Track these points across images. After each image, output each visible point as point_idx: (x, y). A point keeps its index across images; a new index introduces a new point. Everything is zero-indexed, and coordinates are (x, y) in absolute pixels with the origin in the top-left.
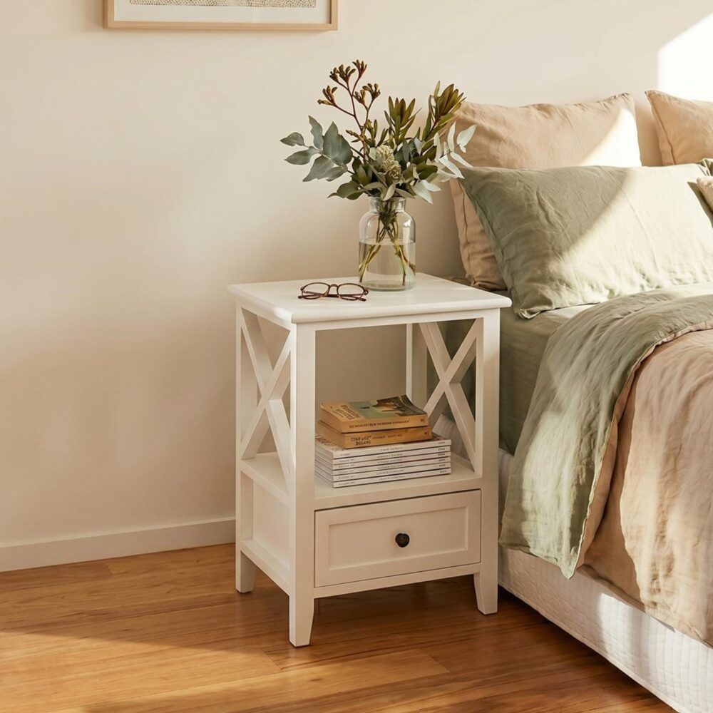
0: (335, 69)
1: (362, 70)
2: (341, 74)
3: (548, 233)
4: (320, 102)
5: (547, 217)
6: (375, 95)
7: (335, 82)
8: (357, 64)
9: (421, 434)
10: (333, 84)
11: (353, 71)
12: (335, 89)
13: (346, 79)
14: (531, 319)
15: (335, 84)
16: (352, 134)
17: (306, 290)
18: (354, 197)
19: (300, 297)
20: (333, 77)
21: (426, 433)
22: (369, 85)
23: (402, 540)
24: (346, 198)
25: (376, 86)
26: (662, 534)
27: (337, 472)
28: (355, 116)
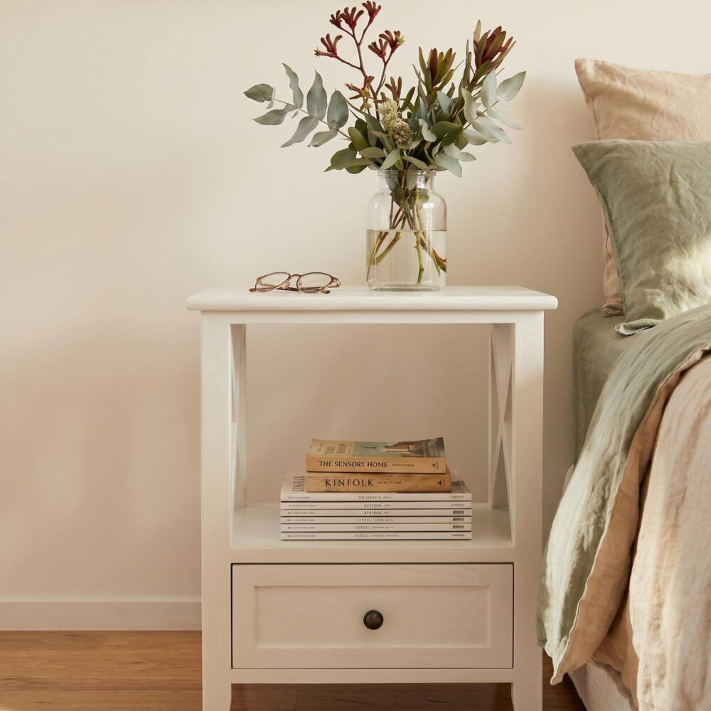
0: (339, 12)
1: (373, 12)
2: (347, 18)
3: (674, 219)
4: (318, 53)
5: (678, 199)
6: (394, 45)
7: (339, 29)
8: (367, 5)
9: (433, 483)
10: (334, 31)
11: (361, 12)
12: (339, 37)
13: (352, 24)
14: (629, 335)
15: (339, 32)
16: (352, 88)
17: (264, 281)
18: (356, 169)
19: (251, 290)
20: (336, 22)
21: (440, 483)
22: (387, 32)
23: (373, 621)
24: (344, 170)
25: (397, 33)
26: (656, 622)
27: (285, 520)
28: (361, 68)
